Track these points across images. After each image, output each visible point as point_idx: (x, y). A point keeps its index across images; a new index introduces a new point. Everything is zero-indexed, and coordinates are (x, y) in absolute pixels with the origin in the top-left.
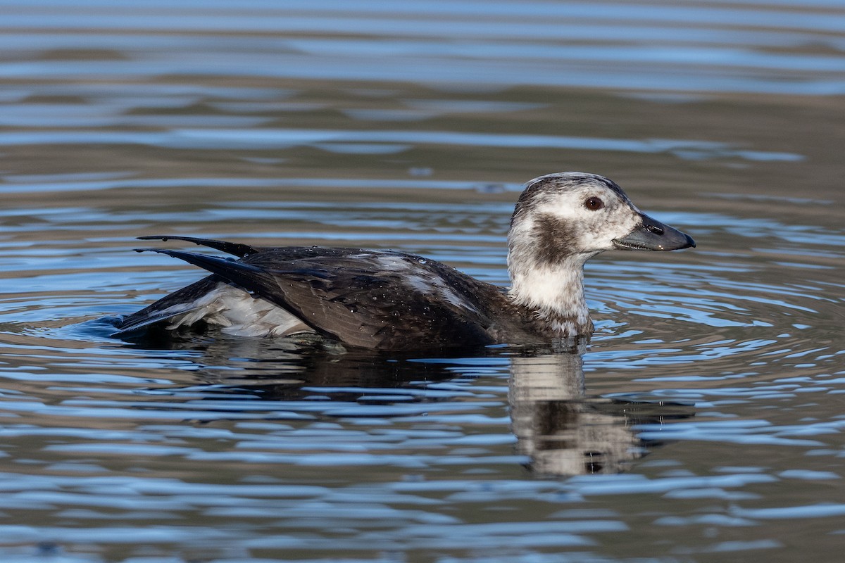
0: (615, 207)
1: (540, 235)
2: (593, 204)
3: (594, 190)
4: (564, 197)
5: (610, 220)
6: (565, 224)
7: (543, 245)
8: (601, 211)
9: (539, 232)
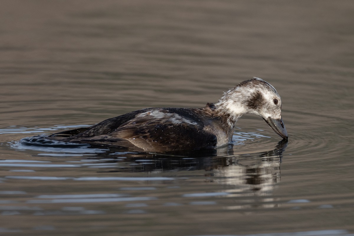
0: (278, 108)
1: (254, 97)
2: (276, 102)
3: (278, 98)
4: (269, 92)
5: (274, 111)
6: (263, 100)
7: (251, 100)
8: (275, 105)
9: (254, 96)
